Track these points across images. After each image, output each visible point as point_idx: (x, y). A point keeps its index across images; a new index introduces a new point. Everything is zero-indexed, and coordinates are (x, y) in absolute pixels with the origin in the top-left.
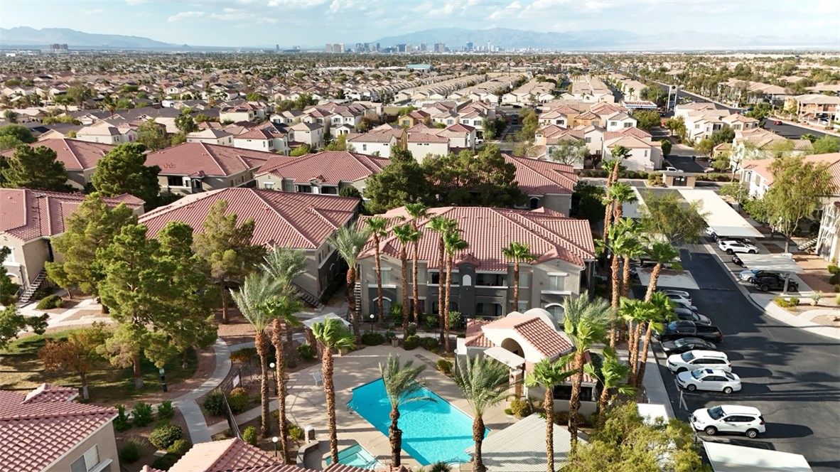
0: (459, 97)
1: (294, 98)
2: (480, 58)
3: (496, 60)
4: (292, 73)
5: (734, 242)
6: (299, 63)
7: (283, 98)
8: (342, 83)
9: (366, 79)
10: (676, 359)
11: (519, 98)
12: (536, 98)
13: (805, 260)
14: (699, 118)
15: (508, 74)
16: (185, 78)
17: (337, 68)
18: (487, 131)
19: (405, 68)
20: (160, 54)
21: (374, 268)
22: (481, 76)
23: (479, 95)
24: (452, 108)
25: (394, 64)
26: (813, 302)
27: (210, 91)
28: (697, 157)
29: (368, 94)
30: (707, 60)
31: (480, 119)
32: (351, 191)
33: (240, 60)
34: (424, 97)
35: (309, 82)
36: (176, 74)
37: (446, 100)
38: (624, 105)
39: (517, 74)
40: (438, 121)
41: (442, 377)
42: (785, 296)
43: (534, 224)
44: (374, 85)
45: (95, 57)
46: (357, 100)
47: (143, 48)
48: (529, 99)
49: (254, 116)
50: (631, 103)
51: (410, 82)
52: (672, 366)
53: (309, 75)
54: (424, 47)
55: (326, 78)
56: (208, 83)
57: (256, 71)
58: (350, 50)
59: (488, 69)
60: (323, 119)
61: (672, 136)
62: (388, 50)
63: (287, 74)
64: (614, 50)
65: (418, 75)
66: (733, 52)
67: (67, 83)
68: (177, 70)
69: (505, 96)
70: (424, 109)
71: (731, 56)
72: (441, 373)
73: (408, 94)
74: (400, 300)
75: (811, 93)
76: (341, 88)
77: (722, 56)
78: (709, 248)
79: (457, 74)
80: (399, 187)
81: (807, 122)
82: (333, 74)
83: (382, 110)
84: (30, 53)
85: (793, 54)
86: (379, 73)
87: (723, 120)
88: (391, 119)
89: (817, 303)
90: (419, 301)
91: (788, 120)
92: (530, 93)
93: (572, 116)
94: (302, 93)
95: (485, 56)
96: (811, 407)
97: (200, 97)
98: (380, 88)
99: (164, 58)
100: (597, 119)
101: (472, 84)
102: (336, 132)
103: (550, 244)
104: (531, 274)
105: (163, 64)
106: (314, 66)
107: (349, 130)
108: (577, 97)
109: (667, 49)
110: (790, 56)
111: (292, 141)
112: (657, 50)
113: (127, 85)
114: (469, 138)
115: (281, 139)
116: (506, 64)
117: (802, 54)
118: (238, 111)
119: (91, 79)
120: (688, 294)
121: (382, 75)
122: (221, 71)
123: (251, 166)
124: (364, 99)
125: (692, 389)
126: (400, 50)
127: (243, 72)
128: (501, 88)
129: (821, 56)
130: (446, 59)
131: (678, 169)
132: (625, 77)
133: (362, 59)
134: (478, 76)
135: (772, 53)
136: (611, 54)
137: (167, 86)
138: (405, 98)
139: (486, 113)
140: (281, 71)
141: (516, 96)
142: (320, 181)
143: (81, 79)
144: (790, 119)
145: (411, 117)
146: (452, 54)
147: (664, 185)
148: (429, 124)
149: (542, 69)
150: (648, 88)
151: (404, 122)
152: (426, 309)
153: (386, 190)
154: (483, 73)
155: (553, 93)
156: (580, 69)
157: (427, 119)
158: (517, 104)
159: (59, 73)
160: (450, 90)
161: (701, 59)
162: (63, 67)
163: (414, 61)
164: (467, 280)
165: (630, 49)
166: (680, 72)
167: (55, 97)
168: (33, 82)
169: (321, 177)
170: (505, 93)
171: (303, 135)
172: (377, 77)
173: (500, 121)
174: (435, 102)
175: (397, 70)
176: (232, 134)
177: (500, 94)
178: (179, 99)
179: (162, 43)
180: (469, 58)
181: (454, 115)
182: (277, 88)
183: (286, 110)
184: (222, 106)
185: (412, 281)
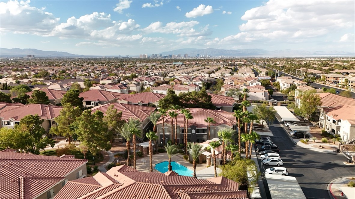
0: (193, 75)
1: (128, 75)
2: (202, 60)
3: (209, 61)
4: (126, 66)
5: (290, 123)
6: (129, 62)
7: (124, 75)
8: (147, 69)
9: (156, 68)
10: (263, 156)
11: (217, 75)
12: (224, 75)
13: (315, 129)
14: (284, 82)
15: (213, 66)
16: (84, 68)
17: (145, 64)
18: (203, 86)
19: (172, 64)
20: (72, 59)
21: (162, 128)
22: (202, 67)
23: (201, 74)
24: (190, 78)
25: (167, 62)
26: (313, 141)
27: (94, 73)
28: (283, 96)
29: (157, 74)
30: (295, 61)
31: (201, 82)
32: (153, 105)
33: (104, 61)
34: (179, 75)
35: (134, 70)
36: (80, 66)
37: (188, 76)
38: (258, 77)
39: (217, 66)
40: (185, 83)
41: (185, 161)
42: (304, 140)
43: (216, 114)
44: (160, 70)
45: (46, 60)
46: (153, 76)
47: (65, 56)
48: (221, 75)
49: (113, 82)
50: (261, 77)
51: (174, 69)
52: (261, 158)
53: (133, 67)
54: (179, 56)
55: (140, 68)
56: (93, 70)
57: (112, 65)
58: (149, 57)
59: (205, 64)
60: (141, 82)
61: (275, 89)
62: (165, 57)
63: (124, 66)
64: (257, 57)
65: (177, 67)
66: (306, 58)
67: (37, 70)
68: (80, 65)
69: (211, 74)
70: (179, 79)
71: (305, 59)
72: (185, 160)
73: (173, 74)
74: (171, 139)
75: (332, 73)
76: (146, 71)
77: (301, 59)
78: (282, 126)
79: (193, 66)
80: (170, 103)
81: (329, 84)
82: (143, 66)
83: (163, 79)
84: (19, 58)
85: (330, 58)
86: (161, 66)
87: (294, 83)
88: (167, 83)
89: (314, 141)
90: (177, 139)
91: (322, 83)
92: (221, 73)
93: (236, 81)
94: (131, 73)
95: (205, 59)
96: (305, 169)
97: (91, 75)
98: (162, 72)
99: (74, 60)
100: (246, 82)
101: (199, 70)
102: (146, 87)
103: (221, 120)
104: (215, 129)
105: (74, 63)
106: (135, 63)
107: (150, 86)
108: (240, 74)
109: (279, 56)
110: (329, 59)
111: (129, 90)
112: (275, 57)
113: (61, 71)
114: (196, 89)
115: (126, 89)
116: (213, 62)
117: (334, 58)
118: (107, 80)
119: (46, 68)
120: (270, 138)
121: (162, 66)
122: (97, 65)
123: (116, 98)
124: (156, 75)
125: (267, 164)
126: (170, 57)
127: (107, 65)
128: (210, 72)
129: (341, 59)
130: (189, 60)
131: (275, 100)
132: (260, 67)
133: (155, 61)
134: (201, 67)
135: (322, 58)
136: (256, 58)
137: (77, 71)
138: (172, 75)
139: (203, 80)
140: (122, 65)
141: (216, 74)
142: (142, 102)
143: (42, 68)
144: (323, 83)
145: (174, 81)
146: (191, 58)
147: (269, 106)
148: (181, 84)
149: (227, 64)
150: (268, 71)
151: (172, 83)
152: (180, 142)
153: (166, 104)
154: (203, 66)
155: (230, 73)
156: (243, 64)
157: (180, 82)
158: (216, 77)
159: (33, 66)
160: (190, 72)
161: (292, 60)
162: (33, 64)
163: (175, 61)
164: (193, 131)
165: (264, 56)
166: (282, 65)
167: (34, 75)
168: (23, 70)
169: (142, 101)
170: (211, 73)
171: (133, 88)
172: (161, 67)
173: (209, 83)
174: (183, 76)
175: (169, 65)
176: (106, 88)
177: (210, 73)
178: (82, 76)
179: (73, 54)
180: (198, 60)
181: (191, 81)
182: (121, 71)
183: (126, 79)
184: (100, 78)
185: (175, 132)
